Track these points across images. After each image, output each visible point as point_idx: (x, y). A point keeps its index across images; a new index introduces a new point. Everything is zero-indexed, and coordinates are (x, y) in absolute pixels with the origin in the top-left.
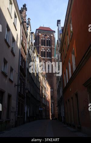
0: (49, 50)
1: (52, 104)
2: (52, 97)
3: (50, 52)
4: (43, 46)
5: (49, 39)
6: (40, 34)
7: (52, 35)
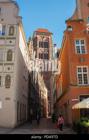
0: (46, 52)
1: (49, 104)
2: (49, 98)
3: (47, 54)
4: (41, 48)
5: (47, 41)
6: (38, 36)
7: (49, 37)
